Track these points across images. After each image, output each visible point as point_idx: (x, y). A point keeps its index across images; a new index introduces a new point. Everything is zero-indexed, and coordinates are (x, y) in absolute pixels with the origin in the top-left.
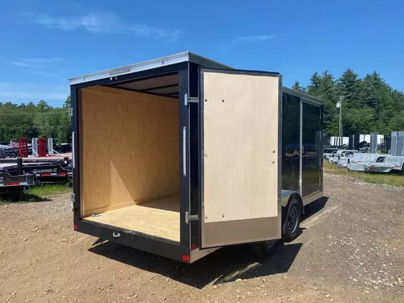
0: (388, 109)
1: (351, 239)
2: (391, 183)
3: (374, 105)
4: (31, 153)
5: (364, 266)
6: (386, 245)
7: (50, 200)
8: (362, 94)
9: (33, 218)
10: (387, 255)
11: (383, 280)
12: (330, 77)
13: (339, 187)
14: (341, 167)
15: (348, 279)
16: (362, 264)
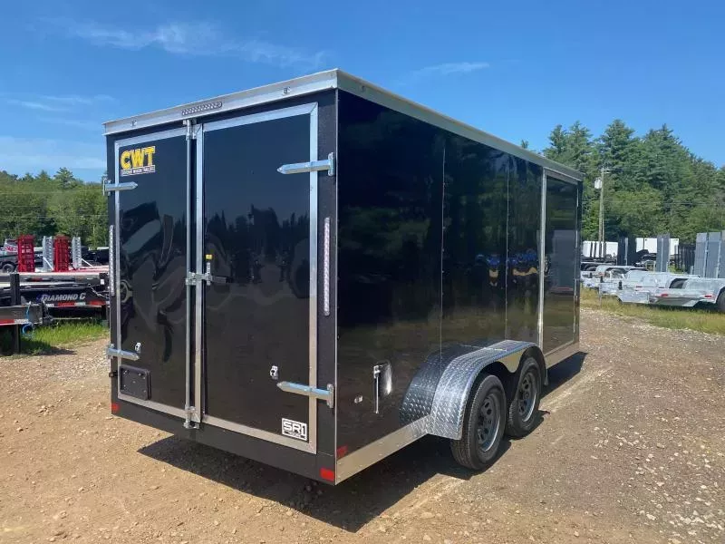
0: (687, 192)
1: (636, 433)
2: (699, 327)
3: (662, 185)
4: (40, 264)
5: (666, 487)
6: (703, 447)
7: (71, 353)
8: (640, 165)
9: (38, 388)
10: (707, 466)
11: (705, 517)
12: (583, 134)
13: (604, 333)
14: (605, 296)
15: (638, 515)
16: (660, 484)
